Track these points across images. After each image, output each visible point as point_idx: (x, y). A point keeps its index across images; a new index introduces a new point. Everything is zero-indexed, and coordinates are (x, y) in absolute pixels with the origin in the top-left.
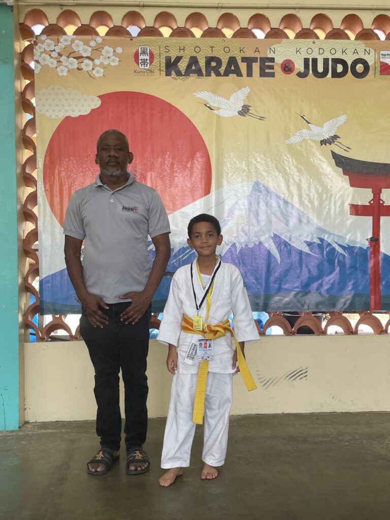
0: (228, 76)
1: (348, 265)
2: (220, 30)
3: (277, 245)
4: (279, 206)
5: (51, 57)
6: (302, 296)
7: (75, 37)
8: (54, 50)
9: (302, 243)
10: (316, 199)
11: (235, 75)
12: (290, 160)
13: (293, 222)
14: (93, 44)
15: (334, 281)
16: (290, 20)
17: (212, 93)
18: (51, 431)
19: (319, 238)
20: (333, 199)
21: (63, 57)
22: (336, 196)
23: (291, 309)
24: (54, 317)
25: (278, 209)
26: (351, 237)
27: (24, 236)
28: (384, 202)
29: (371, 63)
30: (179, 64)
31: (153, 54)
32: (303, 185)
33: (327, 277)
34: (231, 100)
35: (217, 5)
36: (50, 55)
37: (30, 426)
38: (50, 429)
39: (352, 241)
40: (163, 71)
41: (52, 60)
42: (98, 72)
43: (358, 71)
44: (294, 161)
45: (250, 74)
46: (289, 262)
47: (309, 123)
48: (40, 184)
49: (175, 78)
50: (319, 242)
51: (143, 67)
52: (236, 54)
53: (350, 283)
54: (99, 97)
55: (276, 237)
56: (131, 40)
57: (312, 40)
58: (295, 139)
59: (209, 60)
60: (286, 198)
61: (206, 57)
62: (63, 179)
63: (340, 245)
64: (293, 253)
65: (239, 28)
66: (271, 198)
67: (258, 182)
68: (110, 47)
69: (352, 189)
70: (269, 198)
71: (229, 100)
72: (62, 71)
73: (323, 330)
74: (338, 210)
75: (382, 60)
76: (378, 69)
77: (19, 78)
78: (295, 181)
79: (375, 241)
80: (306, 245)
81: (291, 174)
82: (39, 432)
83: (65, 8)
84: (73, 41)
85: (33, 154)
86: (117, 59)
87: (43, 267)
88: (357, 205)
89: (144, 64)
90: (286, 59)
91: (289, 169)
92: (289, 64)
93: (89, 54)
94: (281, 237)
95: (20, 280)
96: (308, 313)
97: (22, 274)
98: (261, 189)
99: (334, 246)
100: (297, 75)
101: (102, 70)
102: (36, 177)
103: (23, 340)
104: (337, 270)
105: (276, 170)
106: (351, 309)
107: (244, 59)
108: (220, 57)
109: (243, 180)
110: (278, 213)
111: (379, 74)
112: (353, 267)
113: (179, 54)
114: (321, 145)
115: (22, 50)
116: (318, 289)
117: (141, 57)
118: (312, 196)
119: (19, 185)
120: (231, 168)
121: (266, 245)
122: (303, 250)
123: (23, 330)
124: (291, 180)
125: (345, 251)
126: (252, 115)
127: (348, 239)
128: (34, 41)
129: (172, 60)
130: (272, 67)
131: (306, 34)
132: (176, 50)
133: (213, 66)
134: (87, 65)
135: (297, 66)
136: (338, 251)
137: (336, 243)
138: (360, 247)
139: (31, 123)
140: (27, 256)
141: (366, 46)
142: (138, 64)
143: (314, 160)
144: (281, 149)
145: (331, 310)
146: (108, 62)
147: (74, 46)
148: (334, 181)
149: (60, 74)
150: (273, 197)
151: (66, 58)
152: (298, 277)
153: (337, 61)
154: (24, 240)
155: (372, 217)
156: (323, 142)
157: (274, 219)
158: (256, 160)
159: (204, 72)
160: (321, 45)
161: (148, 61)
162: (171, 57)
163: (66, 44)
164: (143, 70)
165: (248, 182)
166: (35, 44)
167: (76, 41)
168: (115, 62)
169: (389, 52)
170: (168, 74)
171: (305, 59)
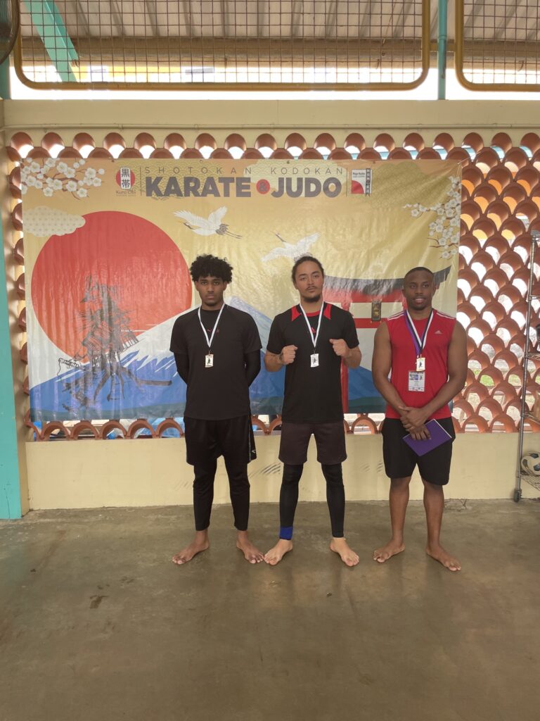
0: (206, 196)
2: (198, 150)
5: (37, 179)
7: (59, 159)
8: (40, 172)
11: (212, 195)
14: (76, 165)
16: (265, 140)
17: (191, 212)
21: (49, 178)
27: (19, 347)
29: (343, 181)
30: (159, 184)
31: (134, 175)
34: (210, 219)
35: (193, 126)
36: (36, 177)
37: (32, 515)
40: (144, 191)
41: (38, 181)
42: (82, 193)
43: (330, 190)
45: (227, 194)
47: (283, 241)
49: (157, 199)
51: (124, 188)
52: (213, 174)
54: (85, 217)
56: (113, 161)
57: (286, 160)
59: (187, 180)
61: (185, 178)
65: (216, 148)
68: (93, 168)
71: (207, 219)
72: (48, 192)
75: (354, 179)
76: (350, 186)
83: (48, 131)
84: (57, 163)
86: (100, 180)
89: (126, 185)
90: (260, 179)
92: (265, 184)
93: (73, 176)
100: (272, 194)
101: (86, 191)
103: (23, 439)
107: (221, 180)
111: (350, 192)
113: (159, 175)
115: (10, 172)
117: (122, 178)
126: (230, 234)
128: (21, 164)
129: (153, 181)
130: (248, 187)
131: (281, 154)
132: (156, 171)
133: (191, 187)
134: (71, 186)
135: (271, 186)
139: (20, 244)
141: (338, 166)
142: (120, 184)
146: (91, 183)
147: (58, 168)
149: (45, 194)
151: (52, 180)
153: (309, 181)
154: (20, 351)
159: (183, 193)
160: (295, 164)
161: (130, 182)
162: (151, 177)
163: (50, 166)
164: (125, 191)
166: (22, 166)
167: (61, 164)
168: (97, 183)
169: (361, 171)
170: (149, 194)
171: (279, 178)
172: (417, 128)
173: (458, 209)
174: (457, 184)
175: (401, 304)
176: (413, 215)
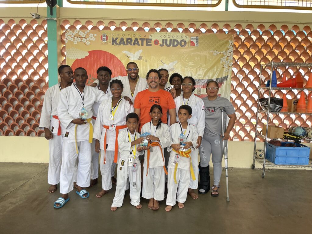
2: (132, 28)
8: (73, 35)
11: (137, 45)
14: (86, 32)
16: (158, 25)
17: (129, 51)
21: (76, 37)
29: (187, 40)
30: (117, 40)
31: (107, 37)
34: (136, 54)
35: (130, 19)
36: (71, 37)
40: (111, 43)
42: (88, 43)
43: (182, 44)
47: (163, 63)
49: (116, 46)
52: (138, 37)
54: (88, 52)
56: (100, 31)
57: (165, 33)
59: (128, 39)
65: (139, 27)
68: (92, 34)
71: (134, 54)
72: (75, 42)
75: (191, 40)
83: (76, 20)
84: (79, 31)
86: (95, 38)
89: (104, 40)
92: (157, 41)
93: (85, 37)
100: (160, 45)
107: (140, 39)
108: (132, 38)
111: (190, 45)
113: (117, 37)
115: (61, 34)
117: (103, 38)
126: (143, 60)
130: (151, 42)
131: (163, 30)
132: (116, 35)
133: (129, 42)
134: (84, 40)
135: (160, 42)
139: (64, 61)
141: (186, 35)
142: (102, 40)
146: (91, 39)
159: (126, 44)
160: (169, 34)
161: (106, 39)
163: (77, 32)
164: (104, 42)
166: (66, 32)
167: (80, 32)
169: (194, 37)
170: (113, 44)
171: (163, 39)
172: (217, 22)
173: (232, 53)
174: (232, 44)
176: (214, 55)
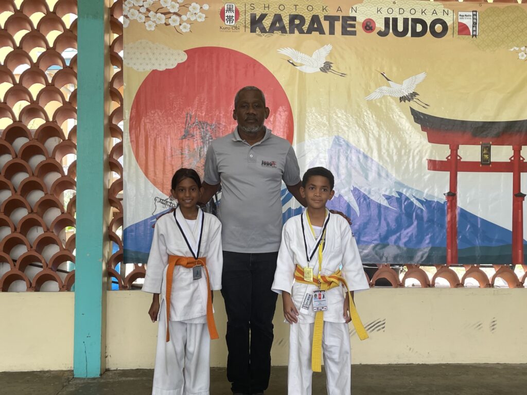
0: (311, 33)
1: (425, 219)
3: (356, 199)
4: (359, 161)
5: (140, 12)
6: (380, 249)
8: (143, 6)
9: (380, 196)
10: (394, 154)
12: (370, 116)
13: (372, 175)
15: (412, 234)
17: (296, 50)
18: (132, 379)
19: (397, 192)
20: (411, 154)
21: (151, 12)
22: (414, 151)
23: (370, 261)
24: (136, 266)
25: (357, 162)
26: (428, 191)
27: (109, 186)
28: (461, 158)
29: (449, 23)
30: (263, 21)
31: (238, 11)
32: (382, 140)
33: (405, 230)
34: (314, 56)
36: (139, 10)
37: (111, 374)
38: (131, 377)
39: (430, 195)
40: (248, 27)
41: (140, 15)
42: (185, 27)
43: (436, 30)
44: (374, 116)
45: (332, 32)
46: (368, 214)
47: (388, 80)
48: (126, 135)
49: (261, 36)
50: (397, 196)
51: (228, 24)
52: (319, 12)
53: (428, 237)
54: (185, 51)
55: (356, 191)
57: (392, 1)
58: (375, 95)
59: (293, 18)
60: (365, 153)
61: (290, 15)
62: (148, 131)
63: (417, 199)
64: (372, 206)
66: (351, 152)
67: (338, 136)
68: (197, 3)
69: (430, 145)
70: (349, 153)
71: (311, 57)
72: (150, 26)
73: (401, 282)
74: (416, 165)
76: (456, 29)
77: (108, 32)
78: (374, 136)
79: (452, 195)
80: (384, 198)
81: (371, 130)
82: (120, 380)
85: (120, 106)
86: (204, 16)
87: (127, 216)
88: (435, 161)
89: (230, 21)
90: (367, 18)
91: (369, 124)
92: (370, 23)
93: (176, 10)
94: (361, 190)
95: (105, 229)
96: (386, 266)
97: (107, 223)
98: (341, 144)
99: (412, 200)
100: (378, 33)
101: (189, 26)
102: (122, 128)
103: (106, 287)
104: (415, 223)
105: (356, 125)
106: (428, 263)
107: (326, 18)
108: (303, 15)
109: (324, 134)
110: (358, 167)
111: (457, 34)
112: (431, 220)
113: (264, 11)
114: (401, 101)
115: (111, 5)
116: (396, 242)
117: (226, 14)
118: (391, 151)
119: (106, 136)
120: (313, 122)
121: (346, 198)
122: (382, 203)
123: (106, 278)
124: (371, 135)
125: (422, 205)
126: (334, 72)
127: (426, 194)
129: (257, 17)
132: (261, 7)
134: (174, 21)
136: (416, 205)
137: (414, 197)
138: (438, 202)
139: (119, 76)
140: (111, 206)
141: (444, 7)
142: (224, 20)
143: (393, 116)
144: (362, 105)
145: (409, 263)
146: (194, 18)
147: (162, 2)
148: (412, 136)
149: (147, 28)
150: (353, 151)
151: (155, 14)
152: (377, 230)
153: (416, 21)
154: (109, 189)
155: (449, 172)
156: (403, 99)
157: (354, 173)
158: (337, 115)
159: (288, 30)
160: (401, 5)
161: (234, 18)
162: (256, 14)
164: (229, 27)
165: (329, 136)
168: (201, 18)
169: (467, 13)
170: (253, 31)
171: (385, 18)
175: (511, 146)
176: (520, 58)
